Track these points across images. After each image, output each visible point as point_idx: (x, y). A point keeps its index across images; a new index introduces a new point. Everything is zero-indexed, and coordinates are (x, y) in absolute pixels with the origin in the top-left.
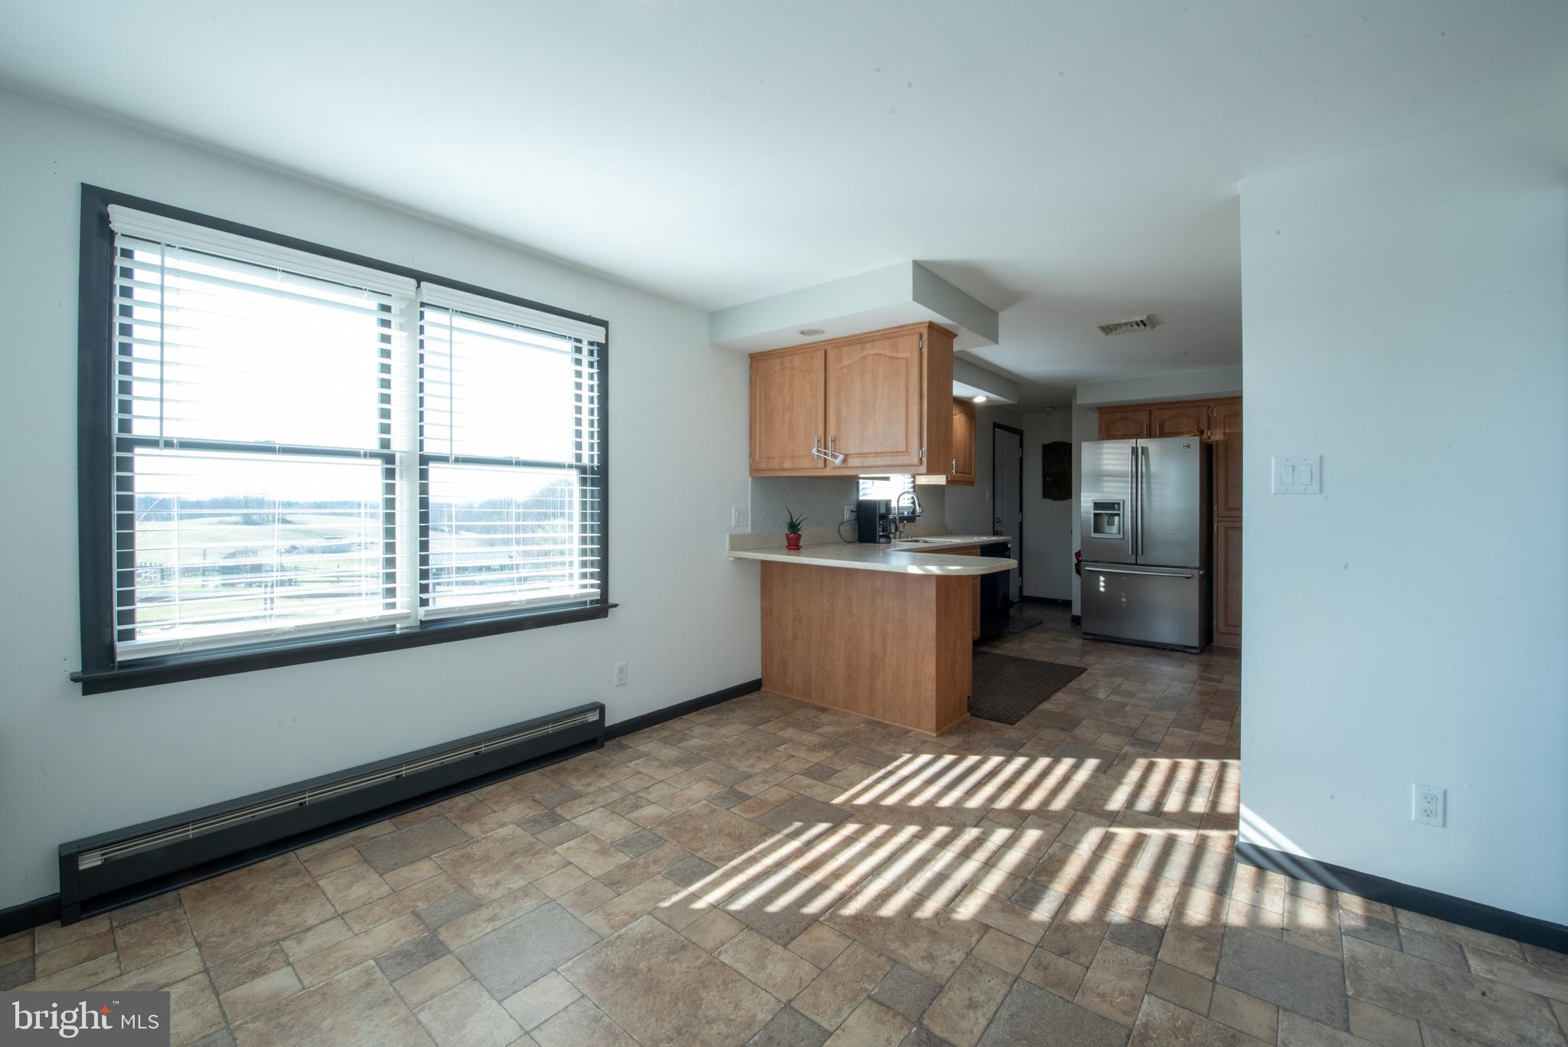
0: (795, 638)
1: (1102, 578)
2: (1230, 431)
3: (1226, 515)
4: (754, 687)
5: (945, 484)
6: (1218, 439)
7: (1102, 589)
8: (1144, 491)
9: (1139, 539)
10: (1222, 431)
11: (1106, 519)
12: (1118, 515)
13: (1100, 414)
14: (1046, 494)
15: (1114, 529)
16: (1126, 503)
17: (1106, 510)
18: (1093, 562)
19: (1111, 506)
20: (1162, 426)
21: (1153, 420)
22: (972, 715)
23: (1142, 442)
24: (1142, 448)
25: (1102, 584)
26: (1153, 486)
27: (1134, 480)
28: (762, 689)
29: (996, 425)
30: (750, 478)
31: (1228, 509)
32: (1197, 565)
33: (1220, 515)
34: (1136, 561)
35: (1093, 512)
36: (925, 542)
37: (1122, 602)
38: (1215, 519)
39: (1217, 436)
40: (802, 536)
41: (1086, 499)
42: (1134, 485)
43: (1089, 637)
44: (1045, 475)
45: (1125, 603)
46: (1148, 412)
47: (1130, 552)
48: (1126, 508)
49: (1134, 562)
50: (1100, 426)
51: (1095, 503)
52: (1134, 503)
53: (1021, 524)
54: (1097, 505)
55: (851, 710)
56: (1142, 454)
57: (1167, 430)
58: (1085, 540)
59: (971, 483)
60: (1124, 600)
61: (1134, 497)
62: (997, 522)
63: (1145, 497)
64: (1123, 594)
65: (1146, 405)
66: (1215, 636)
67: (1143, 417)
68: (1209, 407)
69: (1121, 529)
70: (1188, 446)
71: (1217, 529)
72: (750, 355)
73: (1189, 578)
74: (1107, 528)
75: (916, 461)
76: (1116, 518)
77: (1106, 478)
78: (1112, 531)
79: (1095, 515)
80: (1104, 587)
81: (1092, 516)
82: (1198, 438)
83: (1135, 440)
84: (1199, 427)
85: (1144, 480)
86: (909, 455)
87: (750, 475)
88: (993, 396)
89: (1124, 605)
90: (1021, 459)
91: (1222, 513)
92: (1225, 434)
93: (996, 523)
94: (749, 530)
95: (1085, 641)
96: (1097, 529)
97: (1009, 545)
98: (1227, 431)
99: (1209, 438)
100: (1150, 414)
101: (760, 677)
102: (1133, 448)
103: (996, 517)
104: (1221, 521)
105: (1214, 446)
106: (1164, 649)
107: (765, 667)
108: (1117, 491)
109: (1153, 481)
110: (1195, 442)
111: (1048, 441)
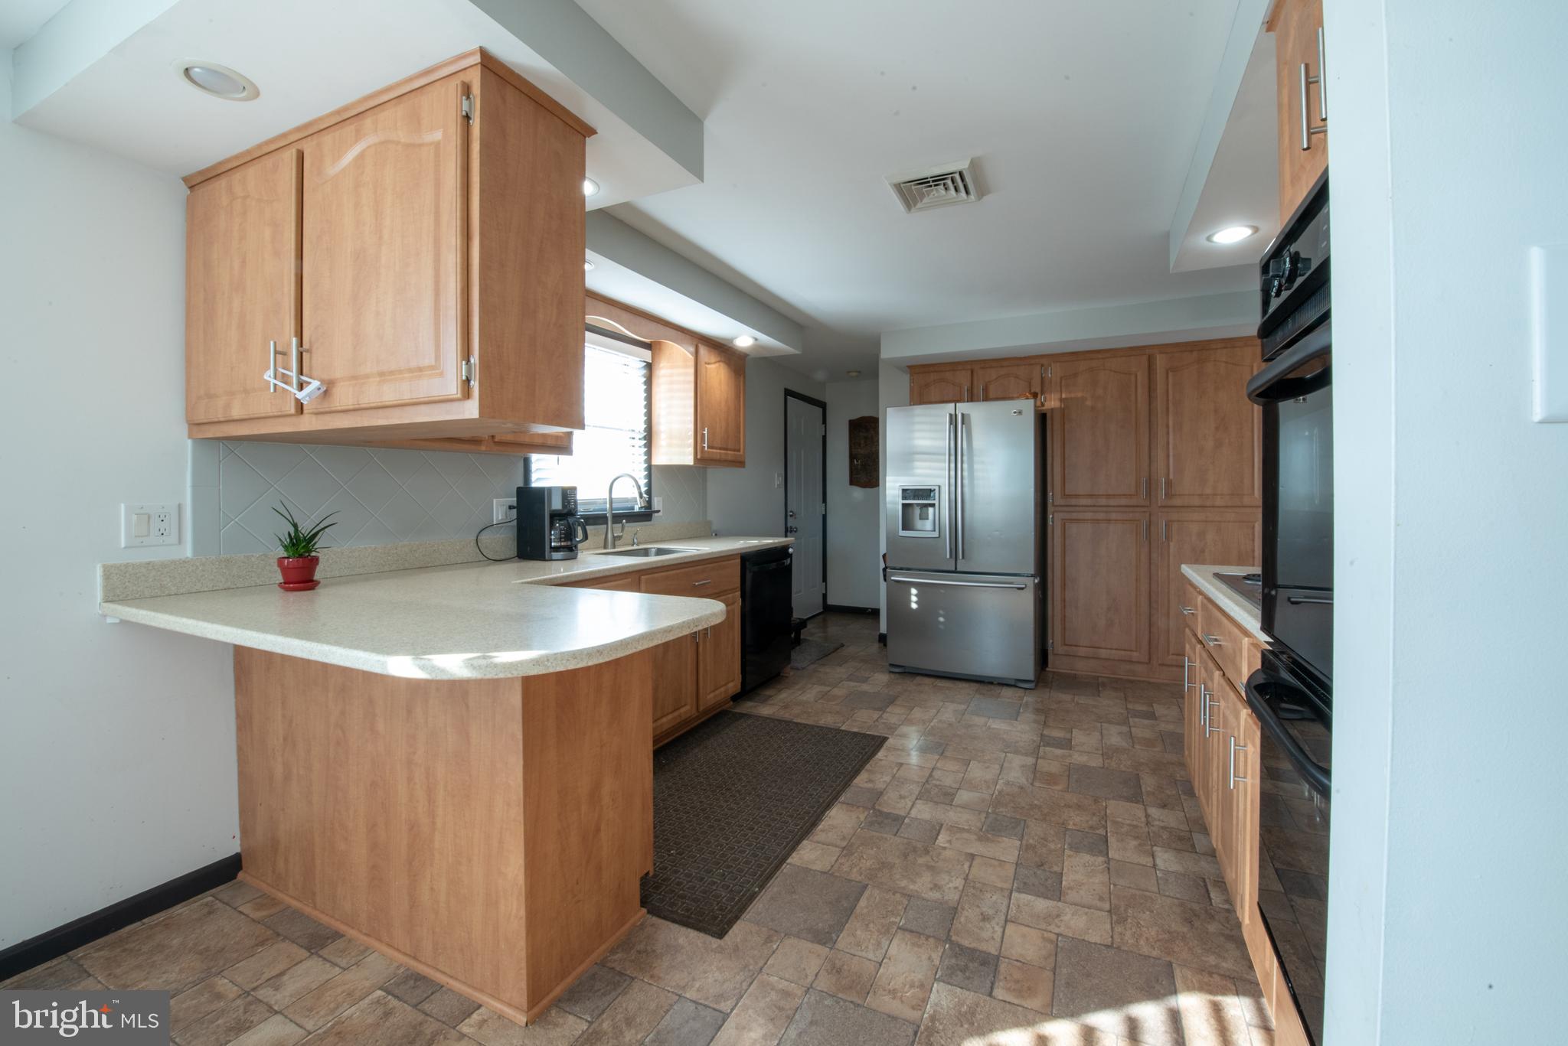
0: (287, 778)
1: (914, 591)
2: (1069, 396)
3: (1062, 504)
4: (225, 872)
5: (692, 463)
6: (1053, 407)
7: (914, 606)
8: (966, 474)
9: (959, 537)
10: (1058, 396)
11: (917, 511)
12: (933, 505)
13: (911, 375)
14: (854, 481)
15: (928, 525)
16: (943, 489)
17: (918, 498)
18: (901, 569)
19: (926, 493)
20: (986, 390)
21: (975, 383)
22: (649, 912)
23: (963, 408)
24: (963, 415)
25: (914, 598)
26: (976, 466)
27: (953, 458)
28: (241, 875)
29: (788, 393)
30: (189, 442)
31: (1065, 495)
32: (1032, 571)
33: (1055, 504)
34: (956, 568)
35: (901, 501)
36: (660, 552)
37: (940, 622)
38: (1050, 509)
39: (1053, 403)
40: (321, 560)
41: (893, 485)
42: (953, 465)
43: (897, 670)
44: (852, 457)
45: (942, 623)
46: (969, 372)
47: (948, 556)
48: (942, 495)
49: (953, 569)
50: (912, 390)
51: (904, 491)
52: (953, 488)
53: (824, 517)
54: (906, 493)
55: (380, 940)
56: (963, 423)
57: (991, 395)
58: (892, 540)
59: (741, 464)
60: (941, 619)
61: (953, 481)
62: (791, 516)
63: (966, 482)
64: (941, 612)
65: (967, 362)
66: (1051, 658)
67: (963, 378)
68: (1042, 365)
69: (937, 525)
70: (1020, 413)
71: (1053, 522)
72: (185, 179)
73: (1022, 589)
74: (919, 524)
75: (453, 389)
76: (931, 510)
77: (917, 456)
78: (925, 527)
79: (904, 505)
80: (916, 602)
81: (900, 508)
82: (1032, 401)
83: (953, 404)
84: (1030, 391)
85: (965, 458)
86: (441, 374)
87: (190, 436)
88: (765, 339)
89: (941, 627)
90: (824, 438)
91: (1059, 501)
92: (1061, 400)
93: (789, 517)
94: (188, 551)
95: (892, 676)
96: (907, 525)
97: (791, 550)
98: (1064, 396)
99: (1043, 405)
100: (972, 372)
101: (238, 850)
102: (951, 415)
103: (789, 510)
104: (1057, 512)
105: (1048, 416)
106: (991, 683)
107: (246, 831)
108: (931, 473)
109: (976, 459)
110: (1028, 406)
111: (856, 415)
